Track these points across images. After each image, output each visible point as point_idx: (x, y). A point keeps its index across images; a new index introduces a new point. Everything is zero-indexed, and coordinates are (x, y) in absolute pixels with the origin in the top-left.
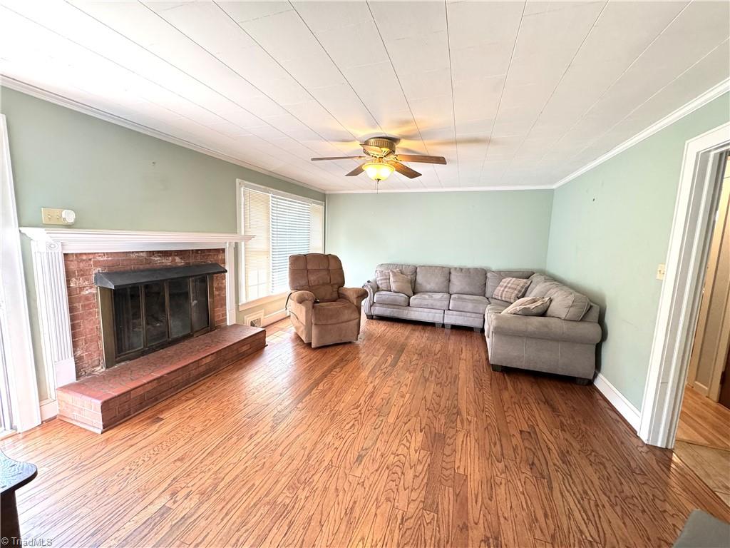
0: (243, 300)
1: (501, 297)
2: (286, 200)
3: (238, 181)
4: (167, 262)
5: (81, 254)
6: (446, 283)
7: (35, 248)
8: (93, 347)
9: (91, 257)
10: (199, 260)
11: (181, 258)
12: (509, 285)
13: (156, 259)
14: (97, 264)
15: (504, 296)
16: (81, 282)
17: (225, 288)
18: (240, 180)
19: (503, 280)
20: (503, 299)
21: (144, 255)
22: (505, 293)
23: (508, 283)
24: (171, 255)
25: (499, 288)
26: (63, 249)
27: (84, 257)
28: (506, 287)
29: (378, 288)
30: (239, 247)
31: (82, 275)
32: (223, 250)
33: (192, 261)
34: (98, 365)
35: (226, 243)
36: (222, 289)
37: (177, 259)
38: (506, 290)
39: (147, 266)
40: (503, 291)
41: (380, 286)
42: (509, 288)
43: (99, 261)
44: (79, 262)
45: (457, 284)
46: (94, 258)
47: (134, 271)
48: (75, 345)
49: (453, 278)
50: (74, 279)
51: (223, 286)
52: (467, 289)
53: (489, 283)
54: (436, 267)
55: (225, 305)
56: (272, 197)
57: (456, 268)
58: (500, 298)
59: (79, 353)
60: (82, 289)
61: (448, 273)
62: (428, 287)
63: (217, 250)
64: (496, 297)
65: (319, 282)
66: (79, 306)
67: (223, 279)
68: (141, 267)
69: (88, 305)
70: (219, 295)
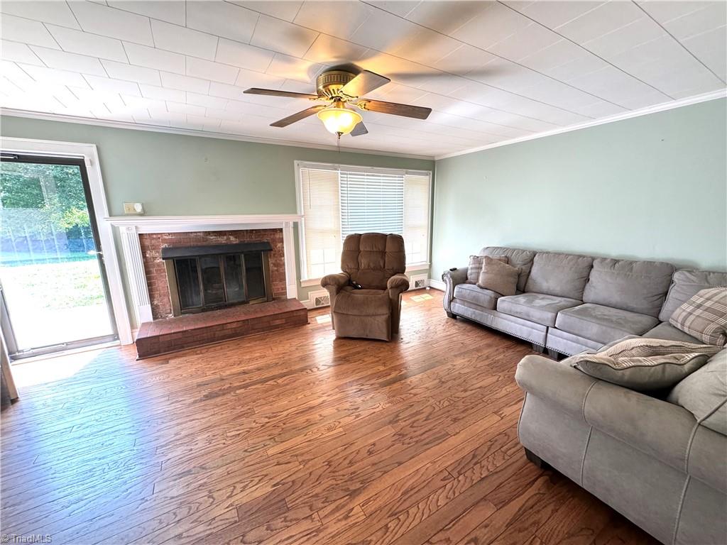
0: (305, 277)
1: (683, 325)
2: (364, 175)
3: (296, 162)
4: (223, 240)
5: (152, 234)
6: (578, 284)
7: (123, 230)
8: (166, 300)
9: (159, 236)
10: (254, 238)
11: (236, 238)
12: (708, 304)
13: (212, 238)
14: (164, 241)
15: (687, 323)
16: (154, 254)
17: (284, 264)
18: (299, 162)
19: (702, 292)
20: (686, 330)
21: (201, 234)
22: (692, 318)
23: (708, 299)
24: (225, 235)
25: (684, 306)
26: (137, 231)
27: (155, 236)
28: (699, 306)
29: (467, 279)
30: (300, 227)
31: (154, 249)
32: (281, 230)
33: (247, 240)
34: (171, 313)
35: (282, 223)
36: (281, 265)
37: (232, 238)
38: (699, 312)
39: (205, 244)
40: (690, 314)
41: (469, 277)
42: (707, 310)
43: (165, 239)
44: (151, 240)
45: (600, 287)
46: (162, 236)
47: (194, 247)
48: (151, 297)
49: (594, 275)
50: (149, 252)
51: (282, 263)
52: (616, 298)
53: (672, 294)
54: (567, 255)
55: (285, 280)
56: (341, 174)
57: (604, 259)
58: (679, 326)
59: (156, 302)
60: (155, 258)
61: (585, 267)
62: (545, 285)
63: (275, 231)
64: (674, 323)
65: (369, 266)
66: (153, 270)
67: (281, 257)
68: (199, 244)
69: (160, 270)
70: (277, 270)
